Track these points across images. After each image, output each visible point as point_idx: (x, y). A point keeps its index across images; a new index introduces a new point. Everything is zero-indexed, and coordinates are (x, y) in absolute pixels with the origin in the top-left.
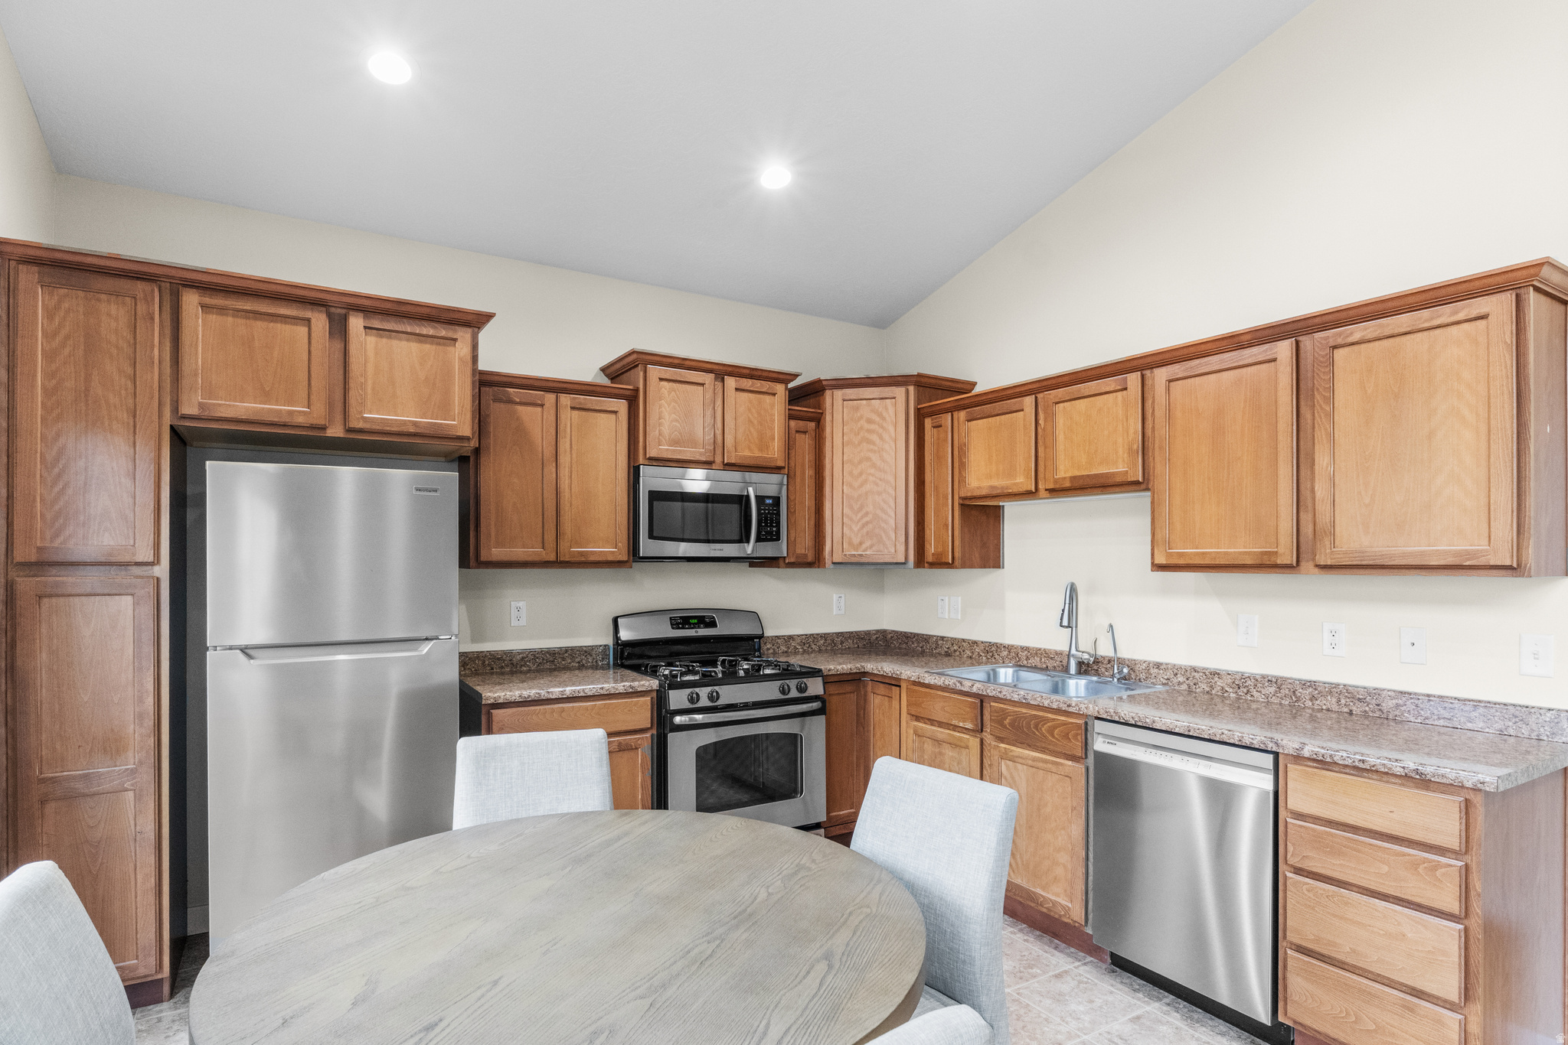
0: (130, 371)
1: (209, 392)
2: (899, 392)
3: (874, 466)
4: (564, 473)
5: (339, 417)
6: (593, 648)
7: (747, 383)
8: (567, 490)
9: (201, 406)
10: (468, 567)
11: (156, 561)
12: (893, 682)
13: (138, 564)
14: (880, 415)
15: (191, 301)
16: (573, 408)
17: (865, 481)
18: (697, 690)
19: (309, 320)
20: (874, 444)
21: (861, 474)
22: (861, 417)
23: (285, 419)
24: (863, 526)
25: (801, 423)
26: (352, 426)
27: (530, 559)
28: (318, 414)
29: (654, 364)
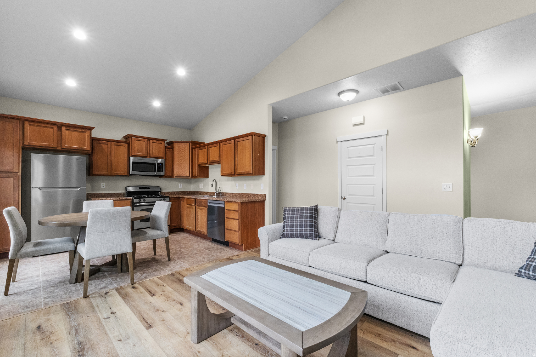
0: (13, 136)
1: (31, 140)
2: (188, 144)
3: (183, 158)
4: (113, 158)
5: (60, 146)
6: (121, 193)
7: (155, 141)
8: (113, 161)
9: (29, 143)
10: (90, 176)
11: (19, 172)
12: (184, 198)
13: (14, 172)
14: (184, 148)
15: (26, 124)
16: (115, 145)
17: (181, 161)
18: (140, 199)
19: (53, 128)
20: (183, 154)
21: (180, 159)
22: (181, 149)
23: (48, 146)
24: (181, 170)
25: (168, 149)
26: (63, 147)
27: (104, 174)
28: (55, 145)
29: (134, 137)
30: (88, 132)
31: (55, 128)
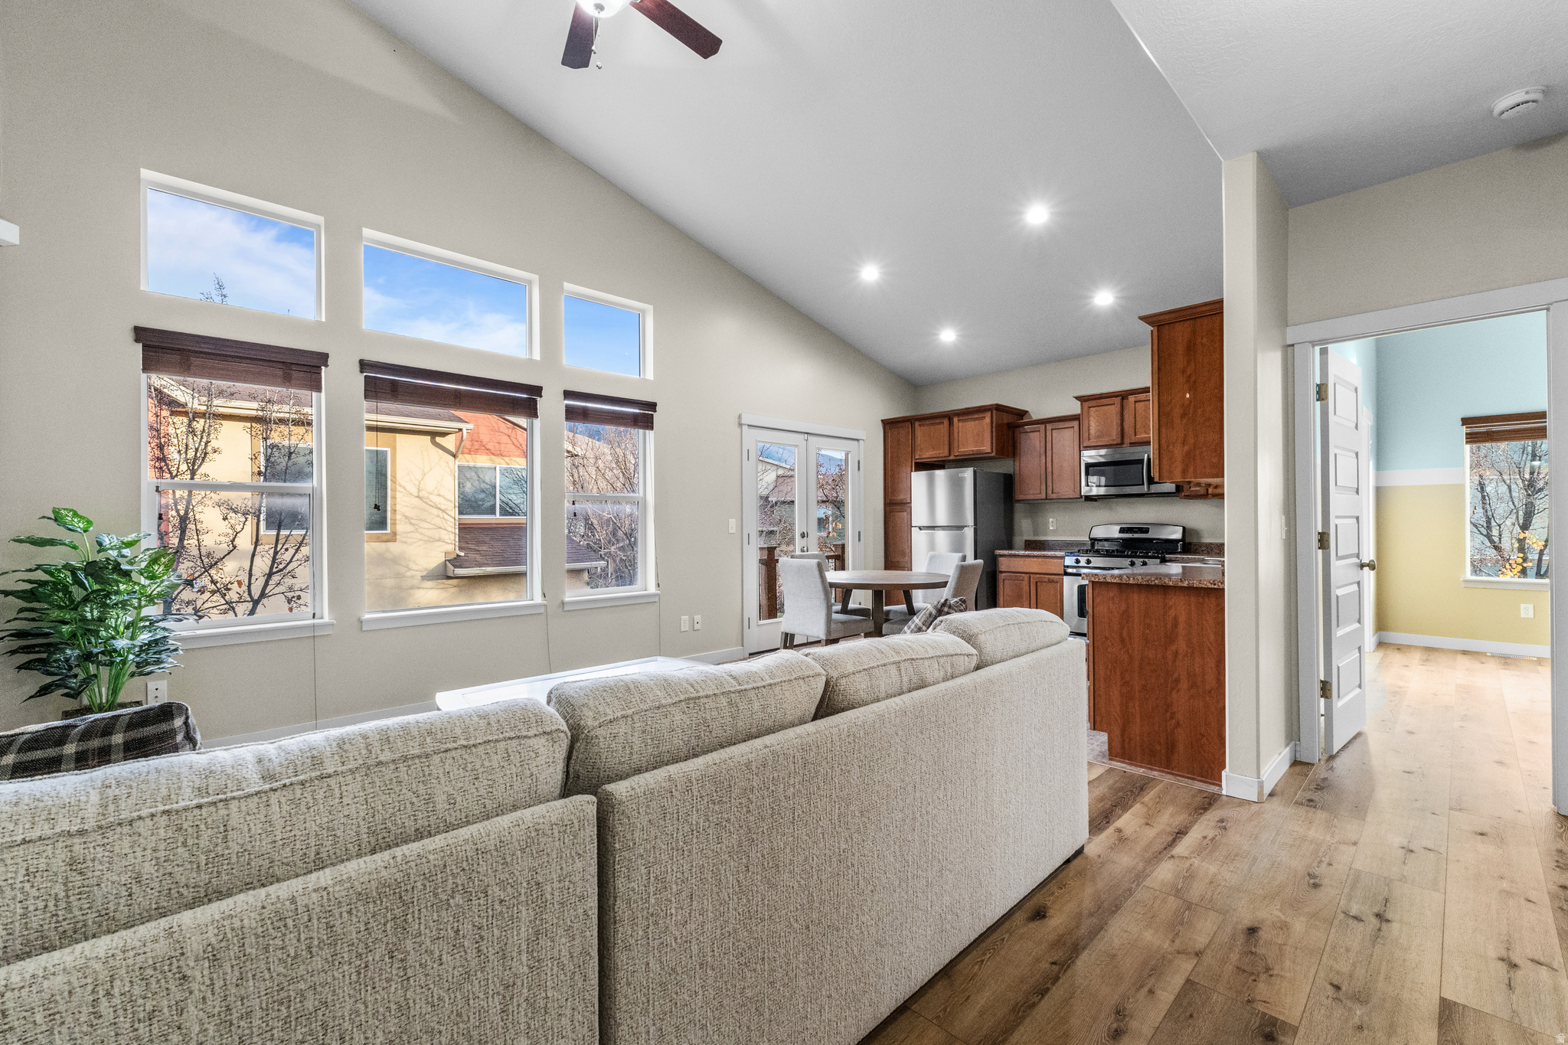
0: (906, 448)
1: (921, 450)
4: (1049, 459)
5: (952, 452)
8: (1050, 467)
9: (919, 455)
13: (907, 503)
18: (1079, 557)
19: (943, 422)
23: (938, 455)
26: (955, 454)
27: (1035, 498)
28: (946, 452)
29: (1086, 401)
30: (988, 416)
31: (946, 422)
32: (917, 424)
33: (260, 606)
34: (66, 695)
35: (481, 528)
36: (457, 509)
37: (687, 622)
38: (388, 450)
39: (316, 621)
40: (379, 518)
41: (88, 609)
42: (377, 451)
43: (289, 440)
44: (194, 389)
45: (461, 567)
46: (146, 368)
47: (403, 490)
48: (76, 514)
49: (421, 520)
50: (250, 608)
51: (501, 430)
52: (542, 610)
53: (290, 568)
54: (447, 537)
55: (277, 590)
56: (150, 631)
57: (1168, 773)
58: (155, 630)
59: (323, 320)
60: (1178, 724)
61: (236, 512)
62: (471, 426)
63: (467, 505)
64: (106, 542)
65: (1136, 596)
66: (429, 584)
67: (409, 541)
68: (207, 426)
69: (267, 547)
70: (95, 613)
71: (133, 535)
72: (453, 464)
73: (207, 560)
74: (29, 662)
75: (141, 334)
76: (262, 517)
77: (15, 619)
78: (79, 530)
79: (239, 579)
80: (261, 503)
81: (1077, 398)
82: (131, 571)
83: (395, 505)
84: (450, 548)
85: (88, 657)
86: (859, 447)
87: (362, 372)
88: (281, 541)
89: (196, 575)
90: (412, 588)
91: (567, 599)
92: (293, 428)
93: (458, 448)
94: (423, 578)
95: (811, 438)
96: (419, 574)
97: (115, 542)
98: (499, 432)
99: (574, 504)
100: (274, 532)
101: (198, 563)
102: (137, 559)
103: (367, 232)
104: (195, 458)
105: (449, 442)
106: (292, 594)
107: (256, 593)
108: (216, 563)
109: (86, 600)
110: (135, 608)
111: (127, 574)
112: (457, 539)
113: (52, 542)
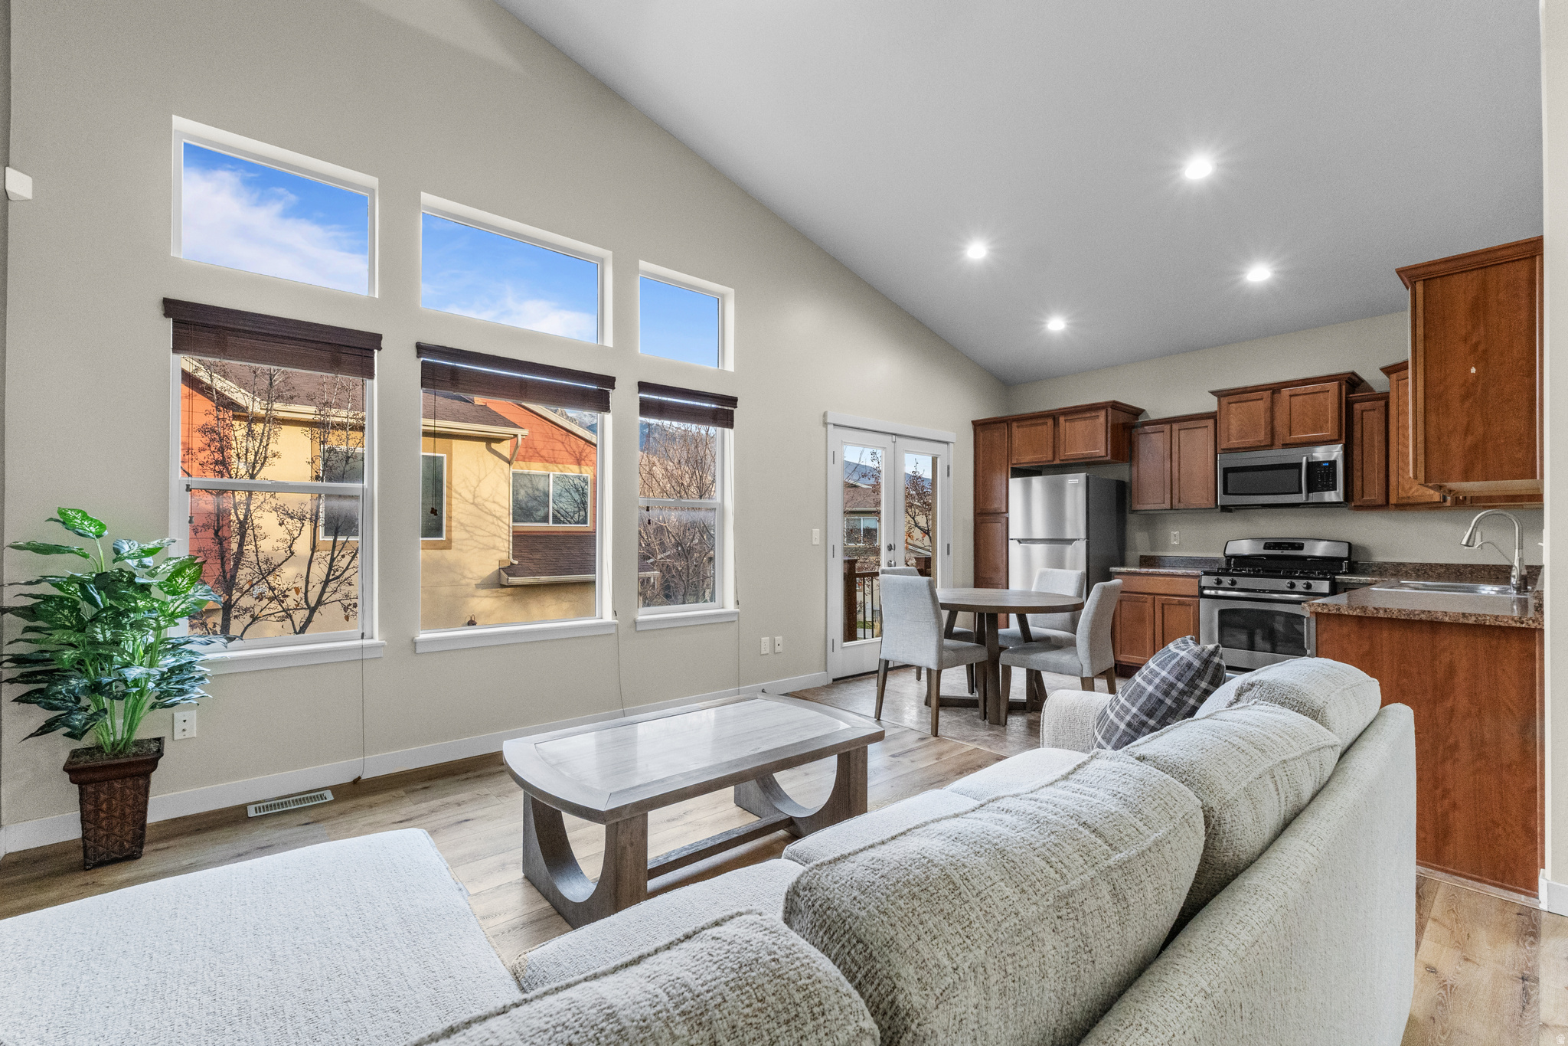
0: (1000, 452)
4: (1175, 464)
5: (1058, 456)
7: (1300, 389)
8: (1177, 472)
9: (1017, 460)
13: (1002, 513)
16: (1181, 429)
18: (1220, 577)
23: (1040, 460)
25: (1367, 404)
26: (1061, 458)
28: (1050, 456)
29: (1225, 396)
30: (1102, 413)
31: (1050, 422)
32: (1015, 425)
33: (316, 614)
34: (68, 735)
35: (534, 536)
36: (511, 516)
37: (768, 644)
38: (445, 455)
39: (366, 642)
40: (434, 524)
41: (98, 630)
42: (434, 457)
43: (347, 443)
44: (254, 392)
45: (514, 575)
46: (179, 346)
47: (458, 496)
48: (85, 516)
49: (476, 527)
50: (307, 616)
51: (555, 437)
52: (613, 631)
53: (346, 575)
54: (502, 544)
55: (333, 598)
56: (174, 655)
57: (1438, 869)
58: (181, 653)
59: (377, 296)
60: (1454, 806)
61: (292, 518)
62: (526, 432)
63: (521, 512)
64: (125, 548)
65: (1385, 634)
66: (484, 592)
67: (464, 548)
68: (267, 429)
69: (324, 554)
70: (108, 634)
71: (156, 542)
72: (508, 471)
73: (265, 566)
74: (29, 694)
75: (170, 307)
76: (321, 522)
77: (17, 640)
78: (91, 535)
79: (296, 585)
80: (318, 508)
81: (1213, 393)
82: (149, 585)
83: (451, 511)
84: (505, 556)
85: (96, 688)
86: (949, 451)
87: (419, 356)
88: (338, 548)
89: (254, 582)
90: (467, 596)
91: (640, 618)
92: (350, 432)
93: (513, 455)
94: (478, 586)
95: (899, 440)
96: (474, 582)
97: (135, 549)
98: (553, 438)
99: (648, 510)
100: (331, 539)
101: (256, 570)
102: (159, 570)
103: (426, 198)
104: (255, 462)
105: (504, 448)
106: (348, 602)
107: (313, 599)
108: (274, 570)
109: (95, 619)
110: (154, 629)
111: (144, 588)
112: (511, 547)
113: (57, 549)
